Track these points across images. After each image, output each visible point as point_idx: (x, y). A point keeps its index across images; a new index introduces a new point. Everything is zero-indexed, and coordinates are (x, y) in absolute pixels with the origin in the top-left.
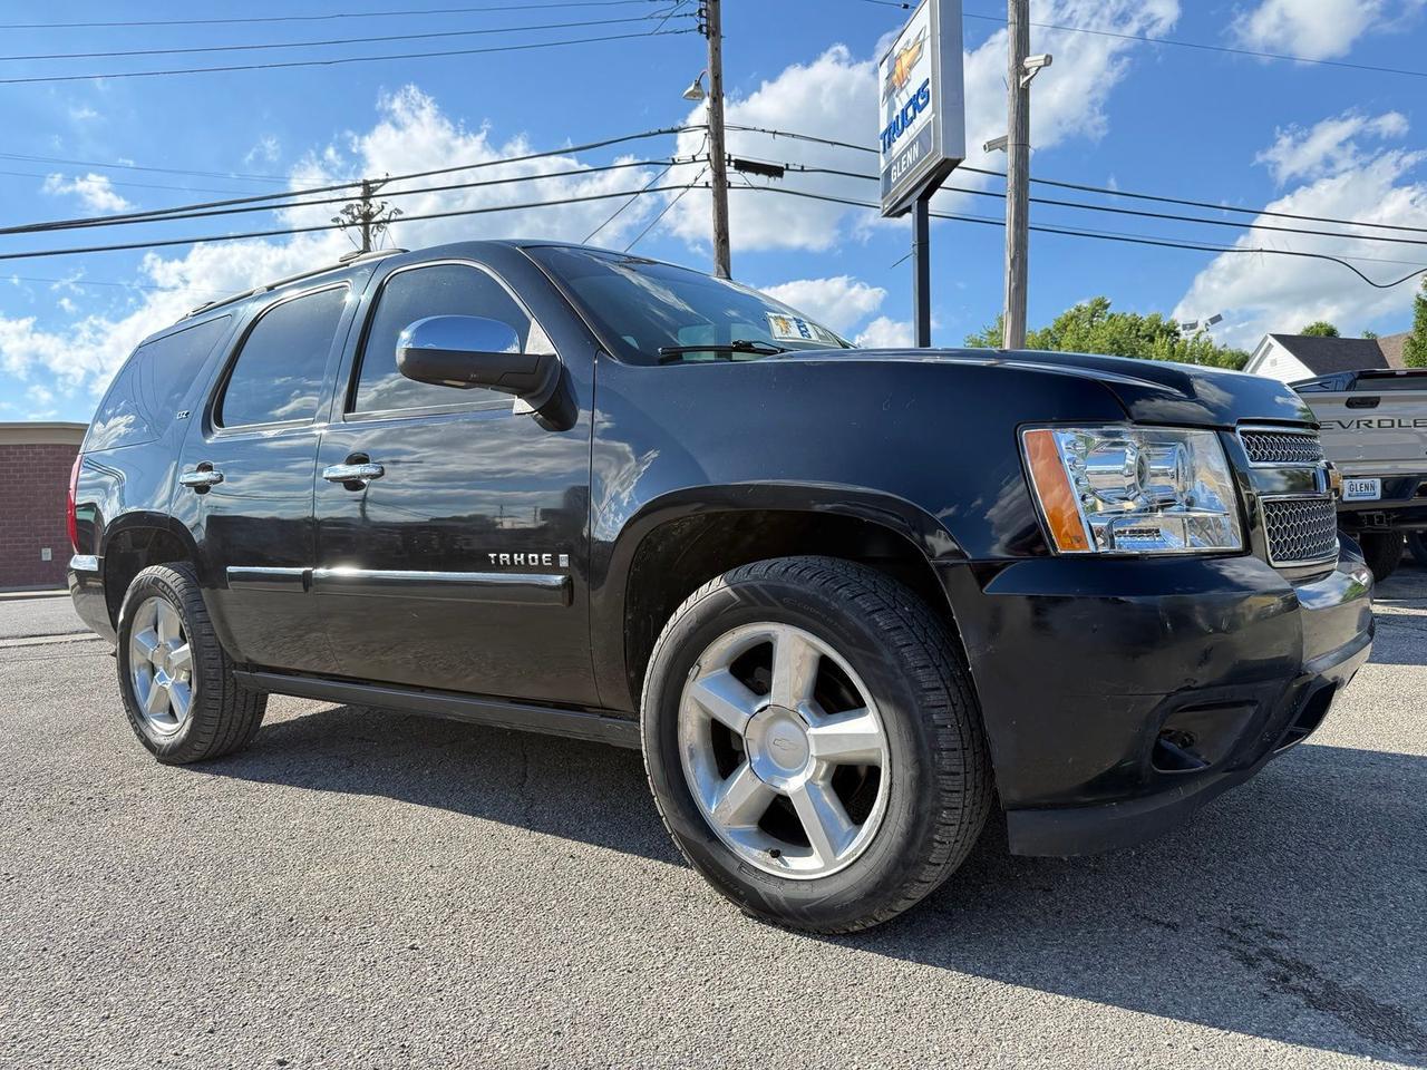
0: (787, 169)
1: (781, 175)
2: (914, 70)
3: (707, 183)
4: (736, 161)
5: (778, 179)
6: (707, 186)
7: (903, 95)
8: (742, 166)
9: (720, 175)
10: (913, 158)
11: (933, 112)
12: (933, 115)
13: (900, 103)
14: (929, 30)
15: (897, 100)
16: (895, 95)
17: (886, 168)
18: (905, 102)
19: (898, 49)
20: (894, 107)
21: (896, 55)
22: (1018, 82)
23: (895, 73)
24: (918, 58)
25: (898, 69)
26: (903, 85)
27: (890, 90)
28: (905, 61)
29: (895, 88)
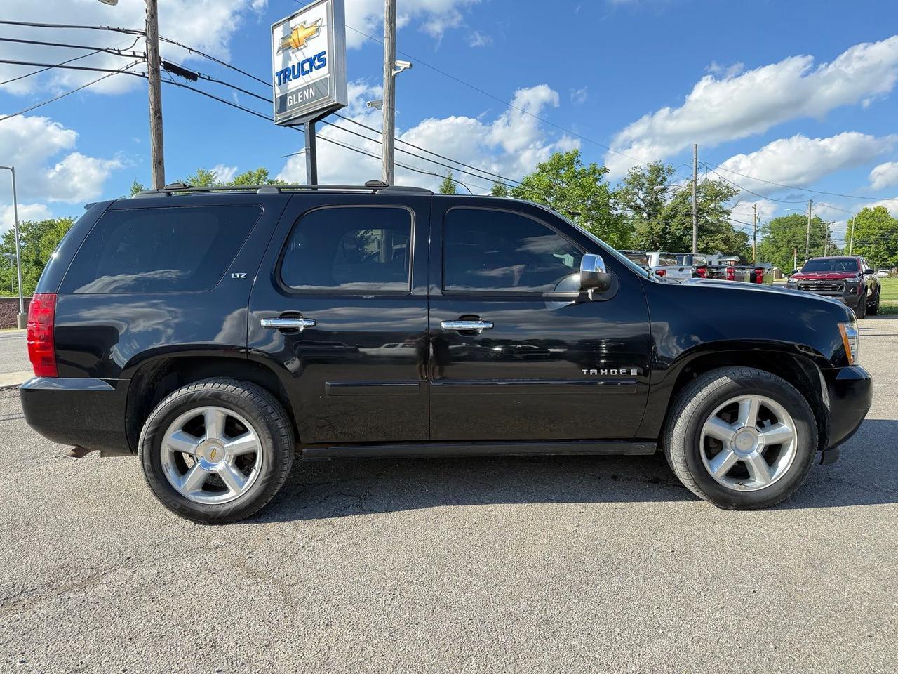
0: (199, 76)
1: (195, 79)
2: (310, 42)
3: (144, 73)
4: (164, 63)
5: (193, 82)
6: (144, 75)
7: (299, 54)
8: (169, 67)
9: (155, 71)
10: (309, 96)
11: (329, 73)
12: (329, 75)
13: (296, 58)
14: (325, 22)
15: (292, 56)
16: (290, 52)
17: (281, 95)
18: (302, 59)
19: (292, 23)
20: (290, 59)
21: (291, 26)
22: (391, 73)
23: (290, 37)
24: (315, 35)
25: (294, 36)
26: (299, 48)
27: (286, 47)
28: (302, 33)
29: (291, 47)
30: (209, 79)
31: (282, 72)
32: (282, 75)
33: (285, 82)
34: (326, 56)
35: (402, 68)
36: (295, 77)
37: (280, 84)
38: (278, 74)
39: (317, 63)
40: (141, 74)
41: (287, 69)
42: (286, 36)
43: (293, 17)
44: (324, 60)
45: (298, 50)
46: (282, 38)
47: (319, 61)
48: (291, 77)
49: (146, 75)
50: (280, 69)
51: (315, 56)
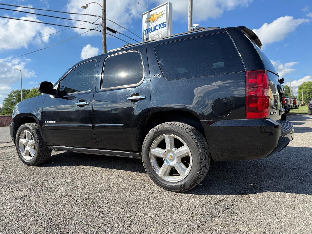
0: (117, 32)
1: (115, 33)
5: (115, 34)
8: (109, 29)
9: (105, 30)
10: (158, 37)
11: (167, 29)
12: (167, 30)
13: (152, 25)
14: (165, 12)
15: (151, 24)
16: (150, 23)
17: (146, 38)
18: (155, 25)
19: (151, 13)
20: (150, 25)
21: (150, 14)
22: (191, 28)
23: (150, 18)
24: (161, 16)
25: (152, 17)
26: (154, 21)
27: (148, 21)
28: (155, 16)
29: (150, 21)
30: (119, 33)
31: (146, 30)
32: (147, 31)
33: (148, 33)
34: (166, 23)
35: (195, 27)
36: (152, 32)
37: (146, 34)
38: (145, 31)
39: (162, 26)
40: (100, 31)
41: (149, 29)
42: (148, 18)
43: (151, 11)
44: (165, 25)
45: (154, 22)
46: (147, 18)
47: (163, 25)
48: (151, 31)
49: (101, 31)
50: (146, 29)
51: (161, 24)
